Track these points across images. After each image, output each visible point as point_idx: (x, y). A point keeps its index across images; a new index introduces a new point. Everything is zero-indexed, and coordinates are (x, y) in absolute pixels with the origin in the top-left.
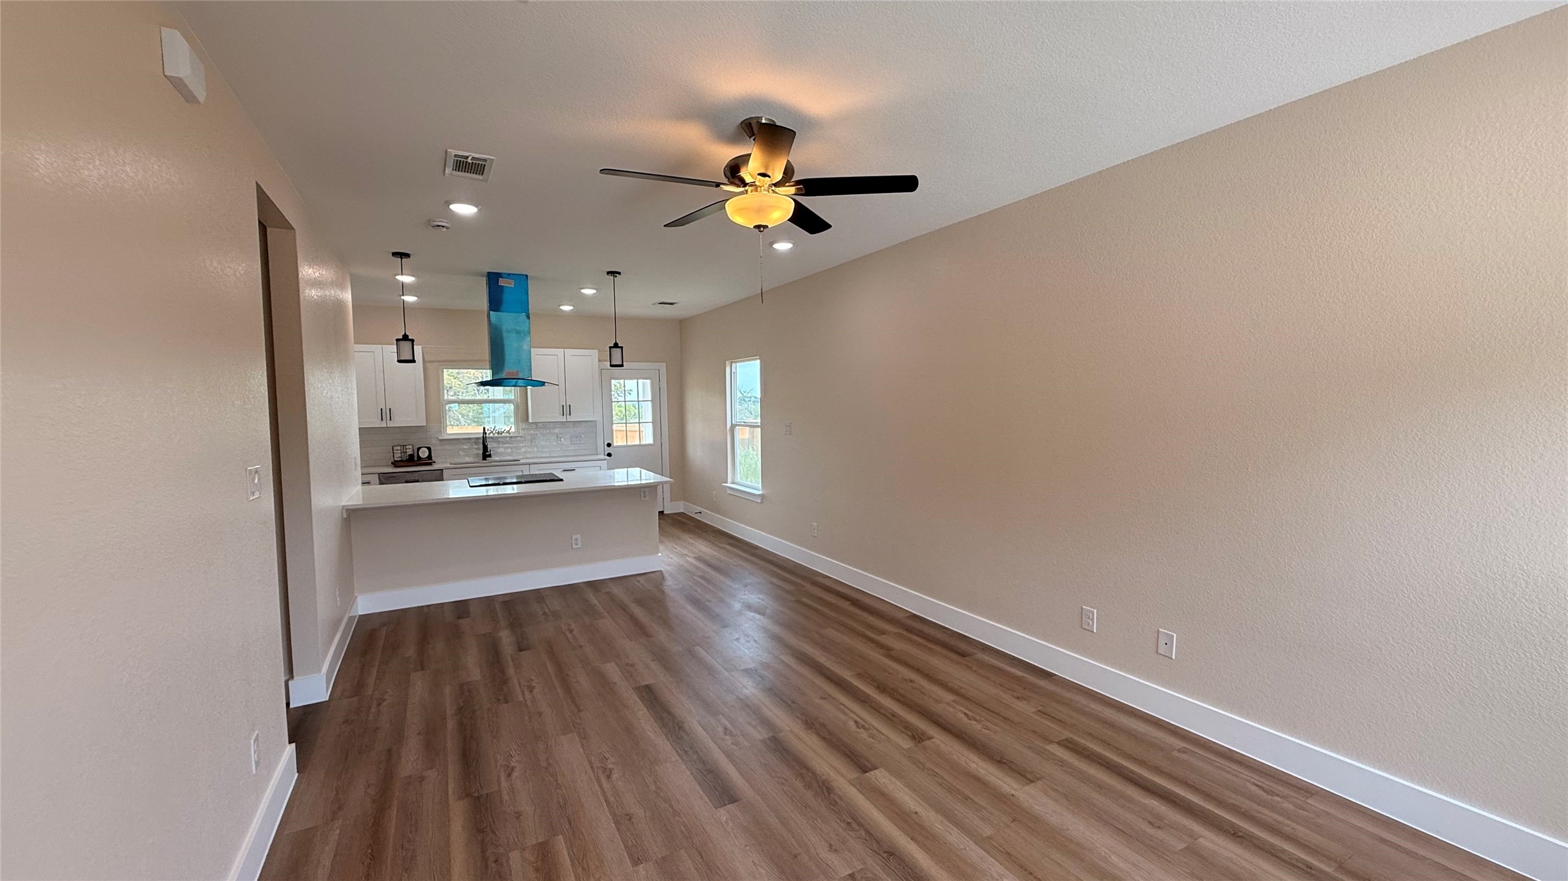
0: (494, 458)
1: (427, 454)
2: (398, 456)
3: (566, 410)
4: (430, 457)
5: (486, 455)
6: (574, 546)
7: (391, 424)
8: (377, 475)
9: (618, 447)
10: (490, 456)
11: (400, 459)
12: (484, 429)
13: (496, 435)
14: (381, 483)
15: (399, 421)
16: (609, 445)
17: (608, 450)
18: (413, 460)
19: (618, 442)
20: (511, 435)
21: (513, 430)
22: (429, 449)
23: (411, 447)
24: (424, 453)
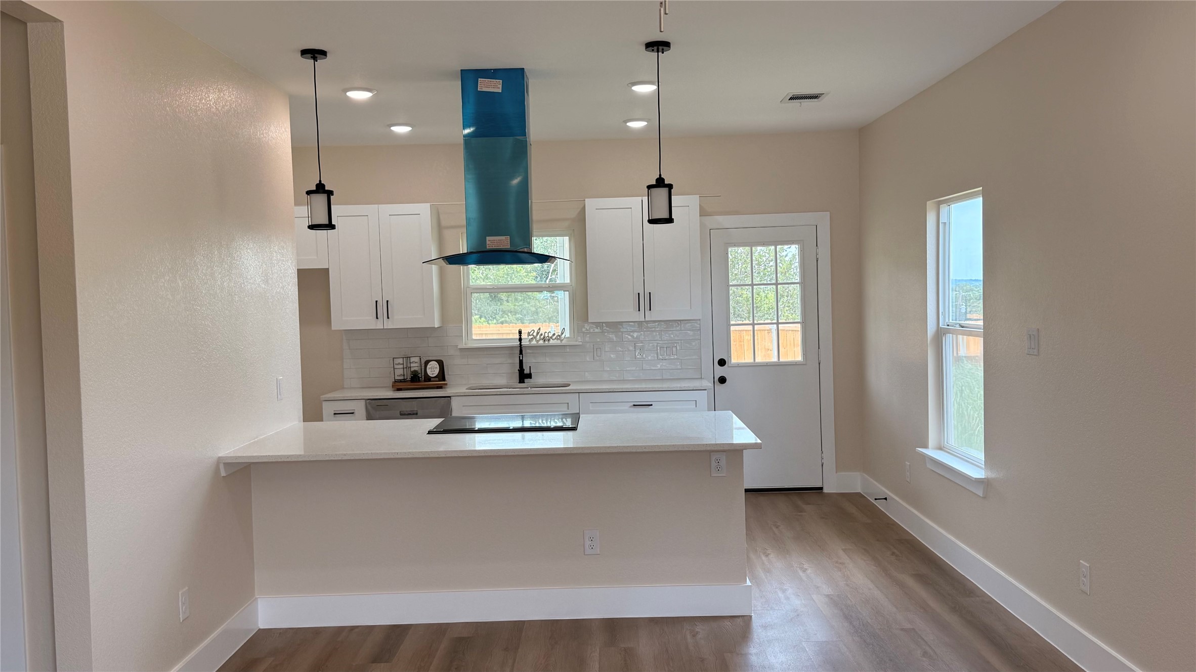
0: (537, 379)
1: (437, 371)
2: (399, 373)
3: (644, 301)
4: (442, 376)
5: (524, 376)
6: (588, 551)
7: (389, 325)
8: (363, 402)
9: (739, 366)
10: (529, 376)
11: (402, 378)
12: (520, 332)
13: (541, 342)
14: (370, 417)
15: (401, 319)
16: (722, 363)
17: (720, 371)
18: (417, 380)
19: (739, 356)
20: (564, 342)
21: (567, 334)
22: (441, 363)
23: (417, 359)
24: (433, 370)
